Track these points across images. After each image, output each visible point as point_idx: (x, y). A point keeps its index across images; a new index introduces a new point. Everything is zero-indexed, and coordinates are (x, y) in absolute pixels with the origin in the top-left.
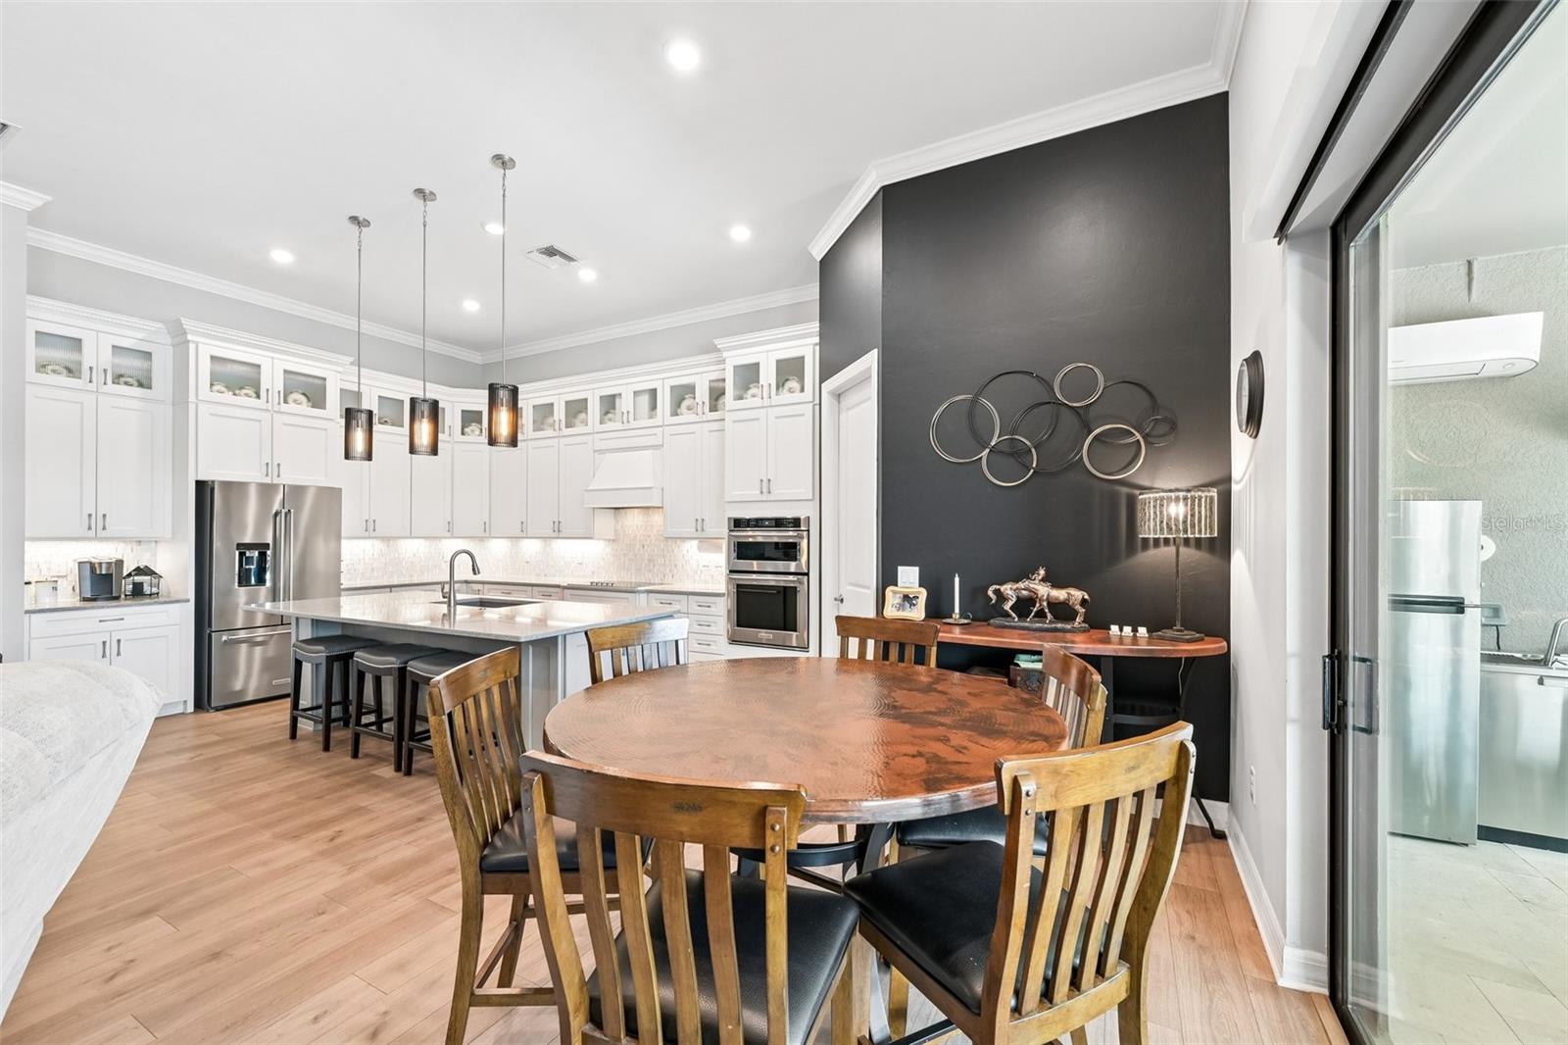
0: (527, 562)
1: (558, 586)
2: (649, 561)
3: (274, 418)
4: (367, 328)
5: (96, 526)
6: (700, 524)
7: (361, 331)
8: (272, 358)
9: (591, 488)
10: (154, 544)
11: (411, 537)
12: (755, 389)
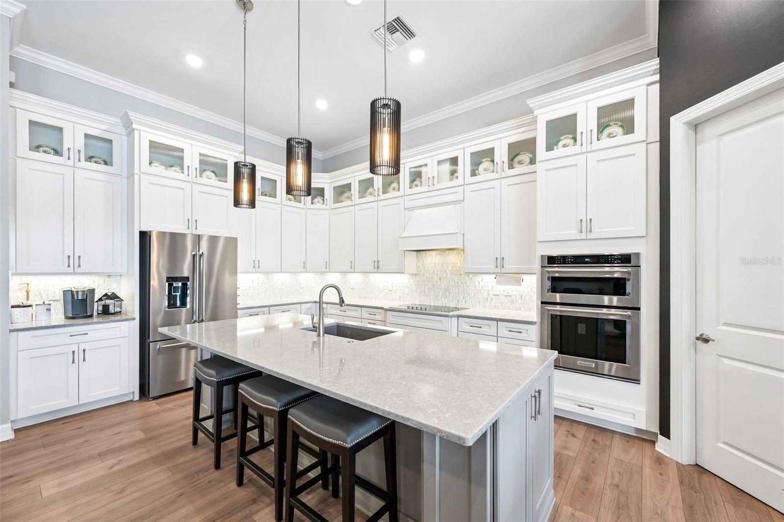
0: (352, 289)
1: (382, 308)
2: (446, 290)
3: (193, 187)
4: (251, 131)
5: (74, 264)
6: (500, 262)
7: (246, 133)
8: (192, 145)
9: (403, 236)
10: (119, 277)
11: (281, 272)
12: (566, 140)
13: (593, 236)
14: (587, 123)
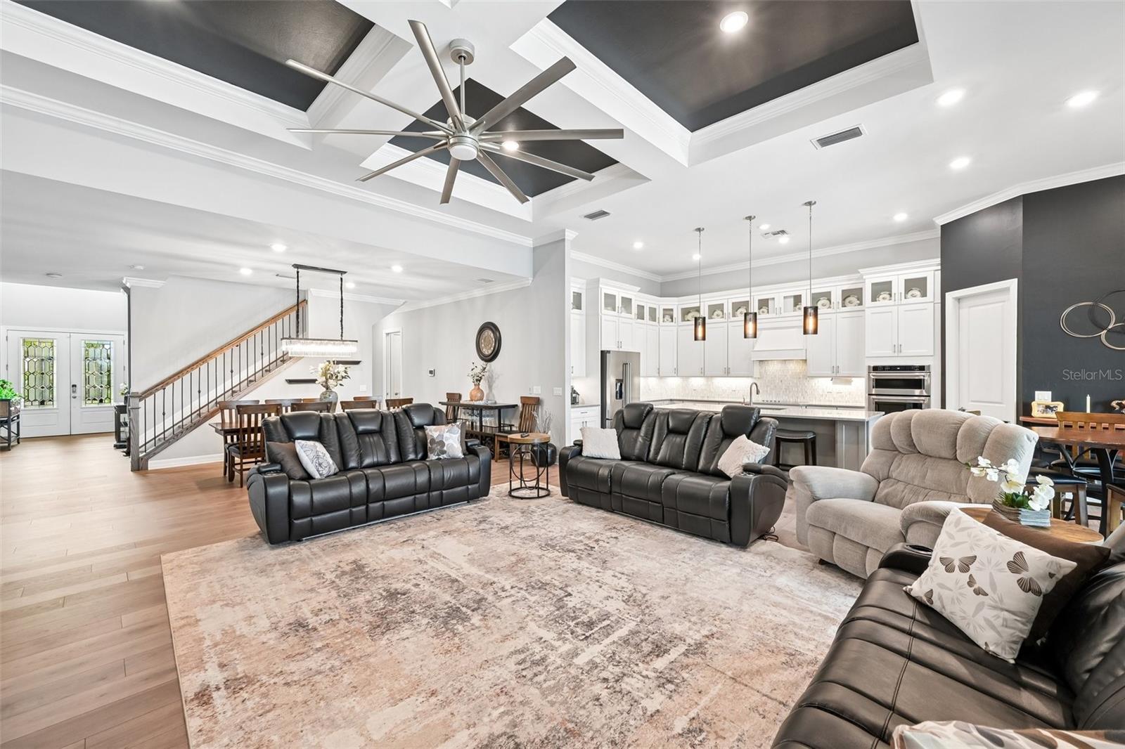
3: (619, 320)
6: (836, 369)
8: (619, 291)
9: (756, 350)
12: (884, 295)
13: (902, 354)
14: (899, 287)
